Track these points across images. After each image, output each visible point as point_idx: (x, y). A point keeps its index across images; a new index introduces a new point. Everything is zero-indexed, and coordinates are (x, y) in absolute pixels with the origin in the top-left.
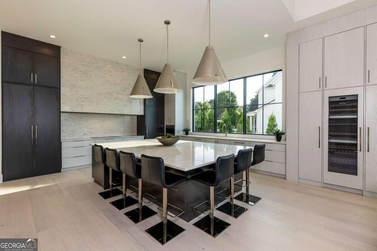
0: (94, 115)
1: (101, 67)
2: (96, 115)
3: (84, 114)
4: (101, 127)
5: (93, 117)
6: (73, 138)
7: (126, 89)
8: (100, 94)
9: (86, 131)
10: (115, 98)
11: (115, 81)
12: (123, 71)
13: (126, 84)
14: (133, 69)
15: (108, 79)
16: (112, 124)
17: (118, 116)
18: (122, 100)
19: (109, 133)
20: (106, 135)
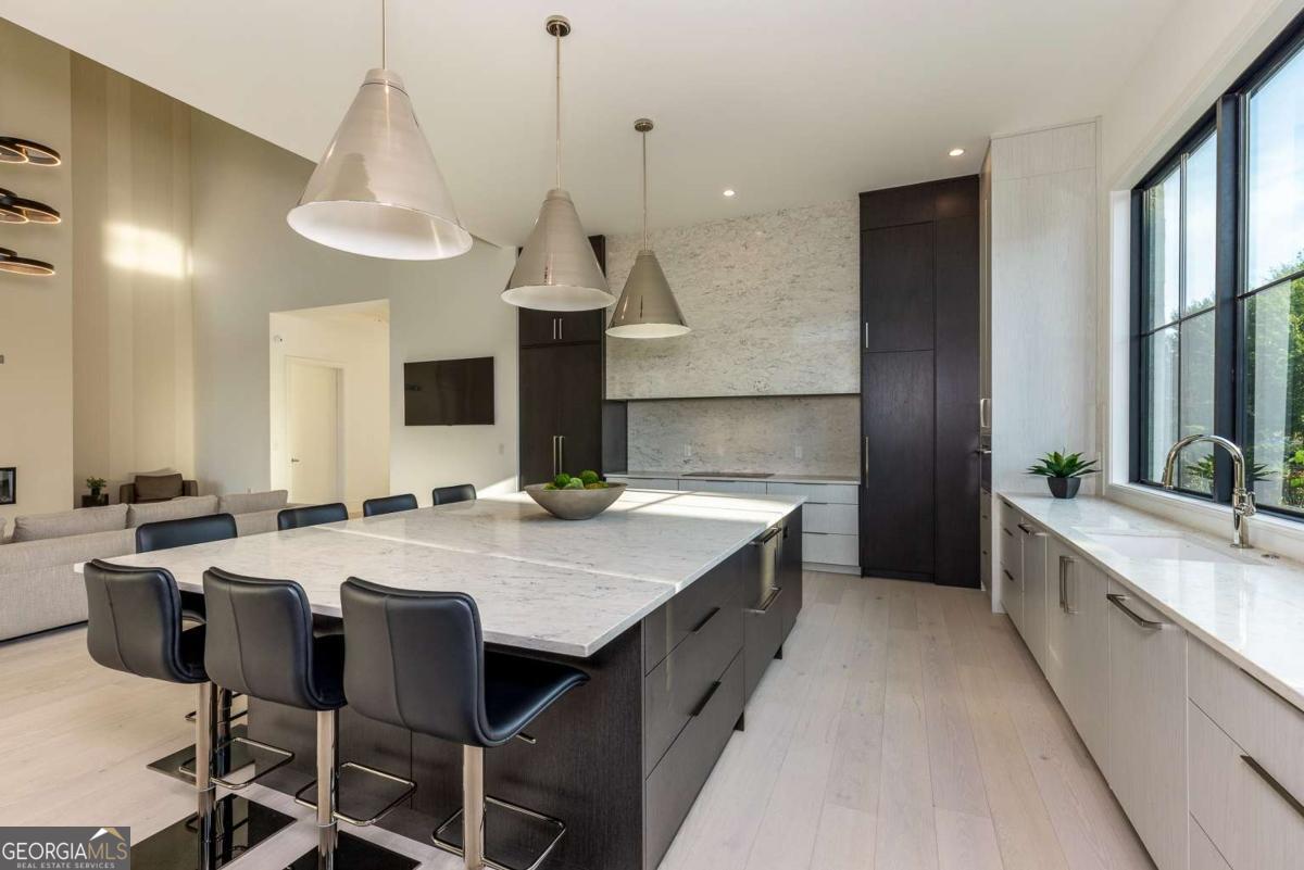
0: (710, 403)
1: (698, 252)
2: (715, 403)
3: (684, 403)
4: (730, 440)
5: (706, 411)
6: (661, 470)
7: (782, 299)
8: (694, 336)
9: (688, 451)
10: (742, 342)
11: (740, 282)
12: (771, 238)
13: (779, 282)
14: (811, 216)
15: (718, 283)
16: (765, 432)
17: (783, 401)
18: (766, 345)
19: (753, 463)
20: (745, 469)
